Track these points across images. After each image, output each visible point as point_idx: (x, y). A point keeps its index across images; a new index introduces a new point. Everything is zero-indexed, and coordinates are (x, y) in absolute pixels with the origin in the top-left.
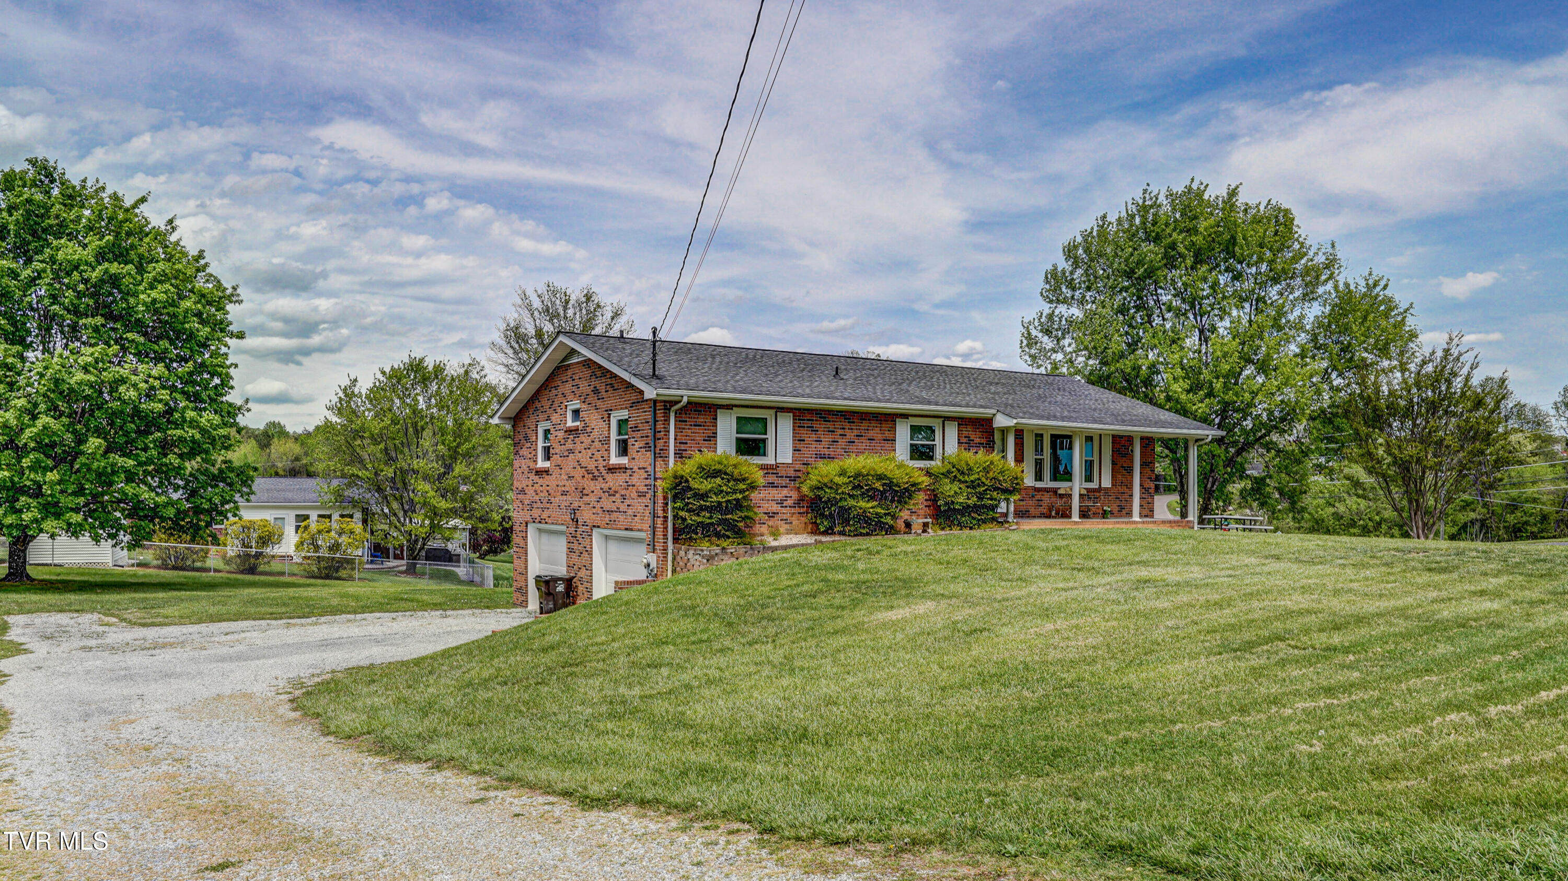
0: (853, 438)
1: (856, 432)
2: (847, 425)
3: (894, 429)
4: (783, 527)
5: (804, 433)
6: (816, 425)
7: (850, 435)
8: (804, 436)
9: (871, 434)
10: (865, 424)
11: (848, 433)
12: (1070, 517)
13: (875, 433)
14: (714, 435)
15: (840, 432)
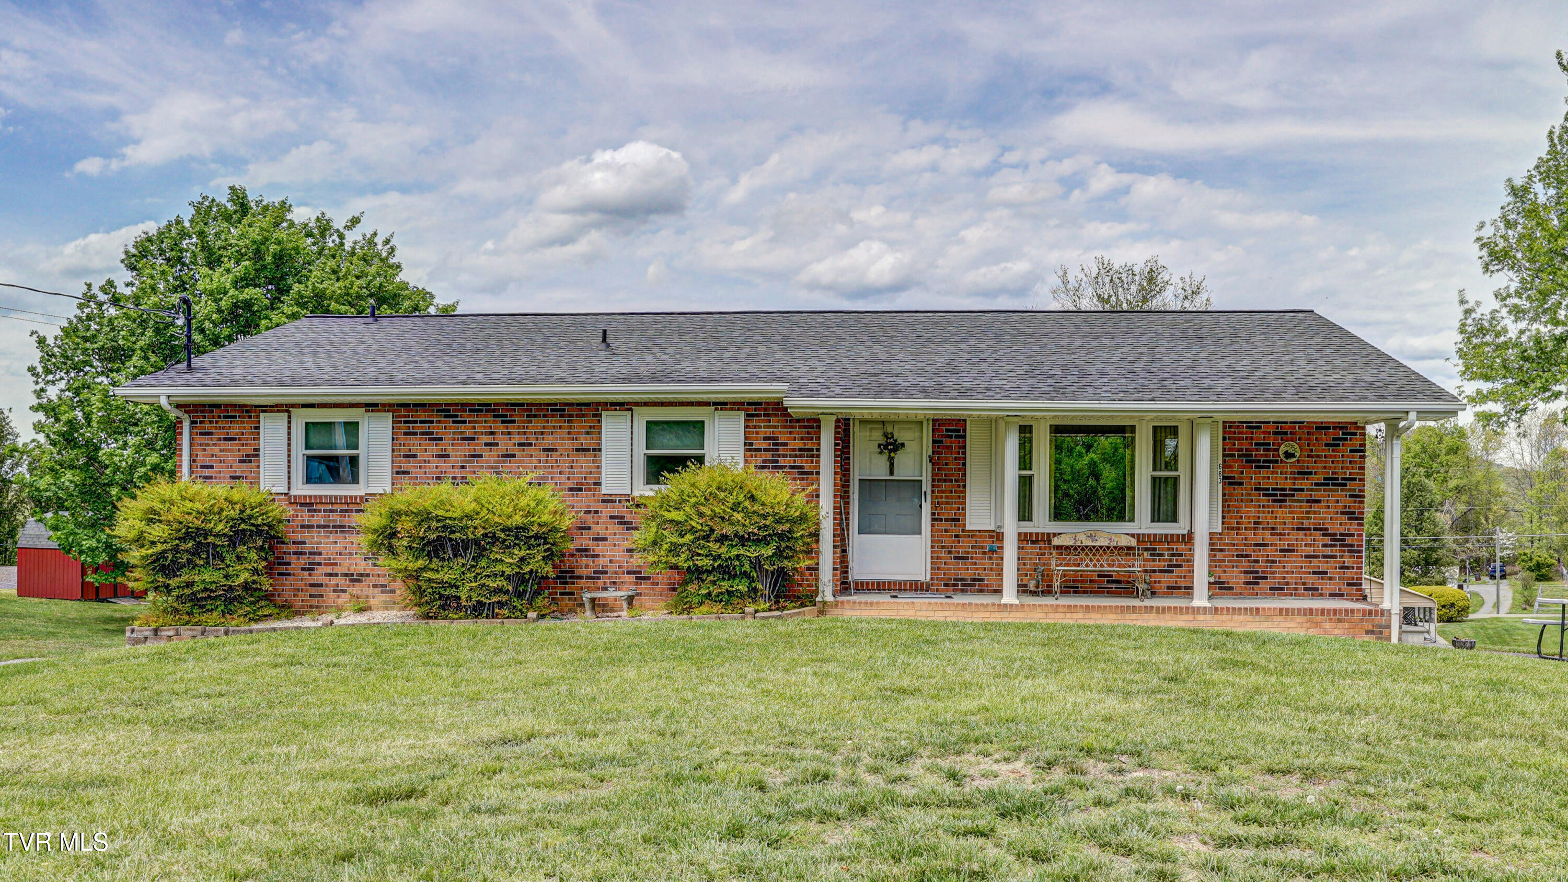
0: (512, 449)
1: (517, 439)
2: (499, 427)
3: (595, 430)
4: (378, 598)
5: (415, 444)
6: (437, 429)
7: (505, 444)
8: (415, 449)
9: (549, 441)
10: (536, 425)
11: (501, 440)
12: (998, 591)
13: (558, 438)
14: (256, 453)
15: (486, 439)
